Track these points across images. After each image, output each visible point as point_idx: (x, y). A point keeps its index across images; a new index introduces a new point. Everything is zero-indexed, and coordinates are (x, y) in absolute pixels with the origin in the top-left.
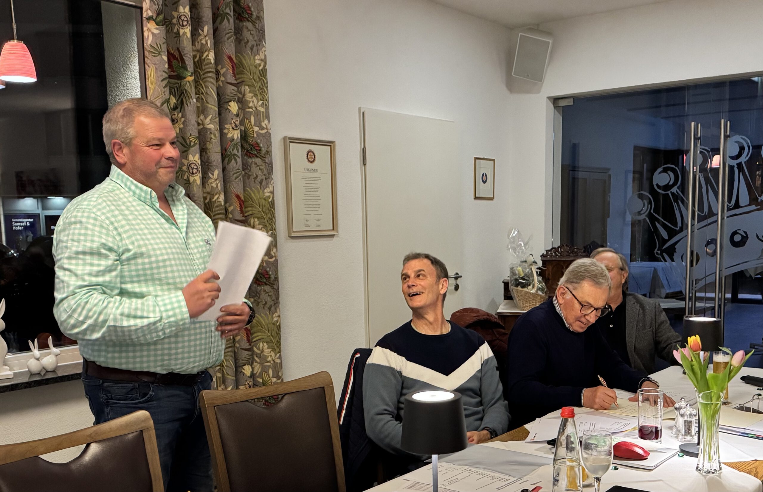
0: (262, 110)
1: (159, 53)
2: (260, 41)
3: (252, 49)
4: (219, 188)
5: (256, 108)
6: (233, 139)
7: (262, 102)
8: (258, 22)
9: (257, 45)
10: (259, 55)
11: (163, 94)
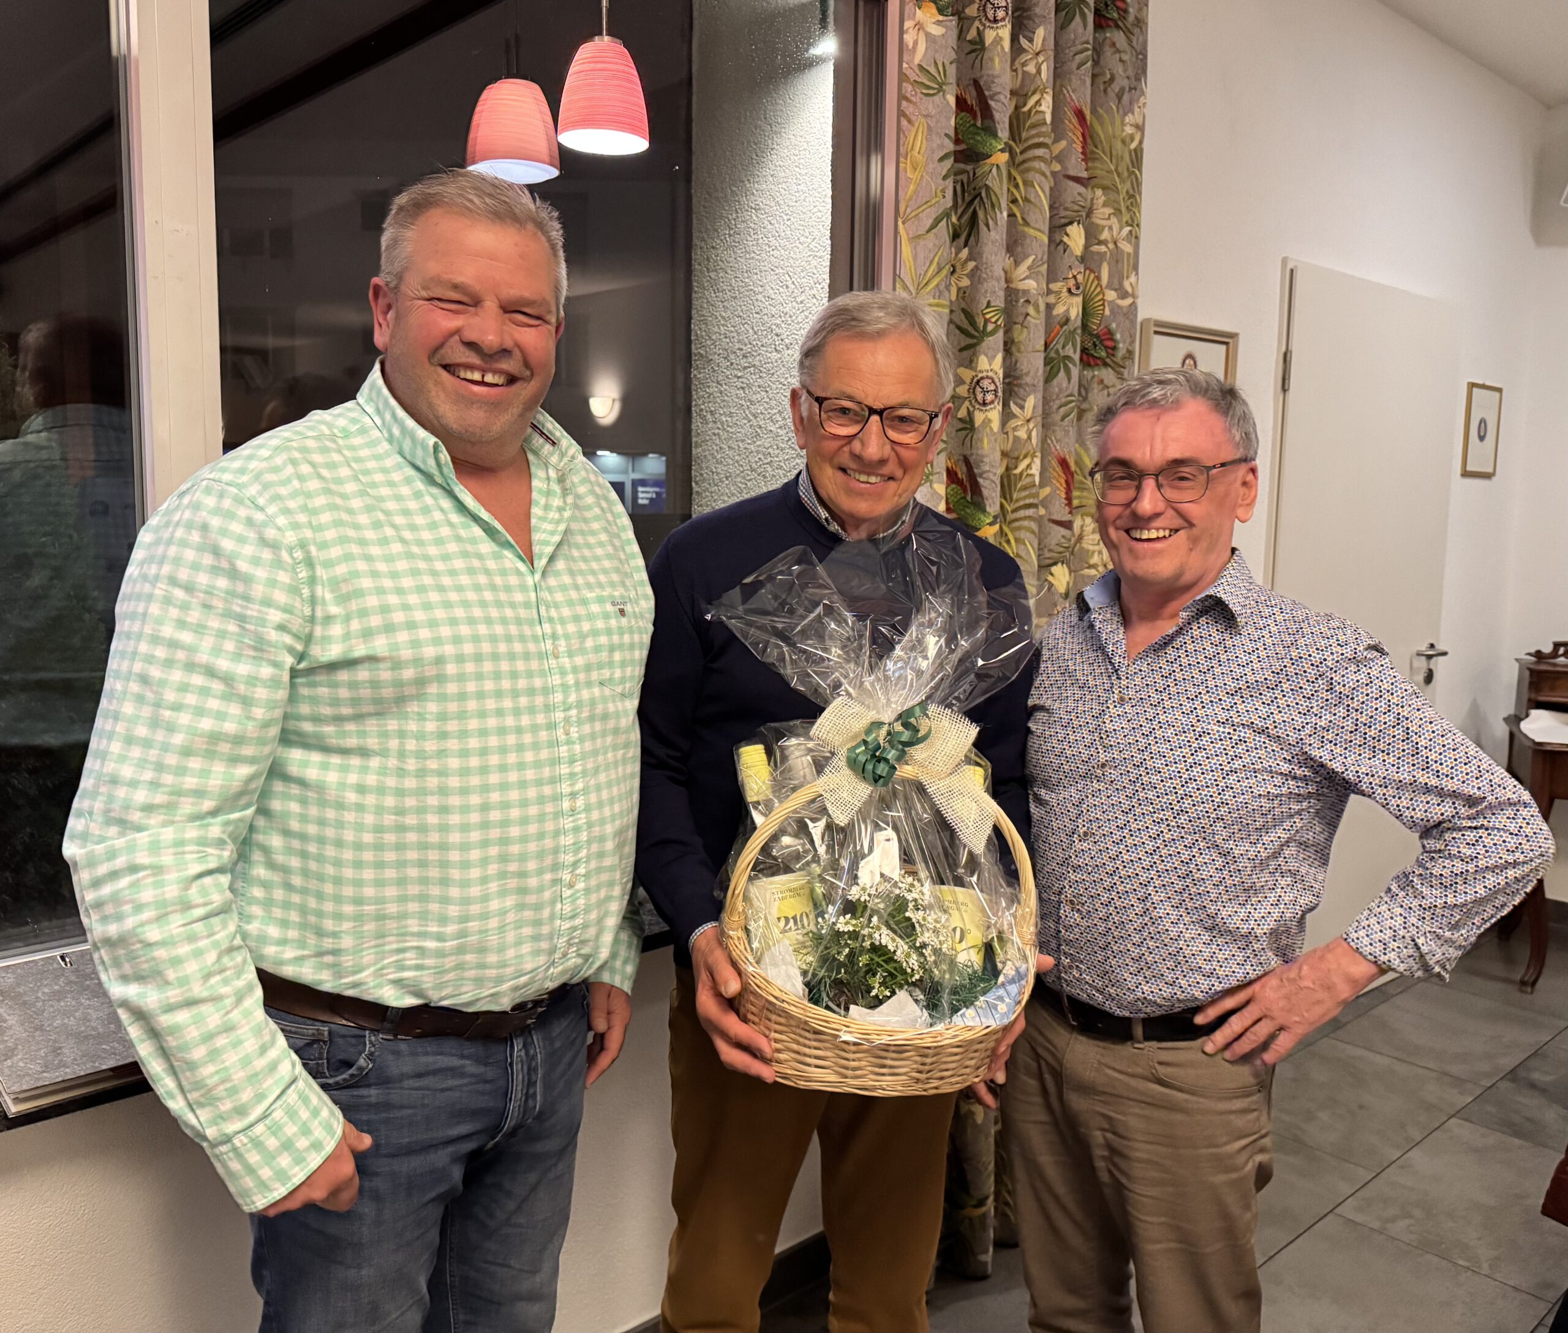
0: (1126, 247)
1: (941, 85)
2: (1138, 79)
3: (1119, 97)
4: (1034, 440)
5: (1115, 243)
6: (1067, 320)
7: (1129, 228)
8: (1136, 31)
9: (1131, 89)
10: (1133, 114)
11: (940, 194)
